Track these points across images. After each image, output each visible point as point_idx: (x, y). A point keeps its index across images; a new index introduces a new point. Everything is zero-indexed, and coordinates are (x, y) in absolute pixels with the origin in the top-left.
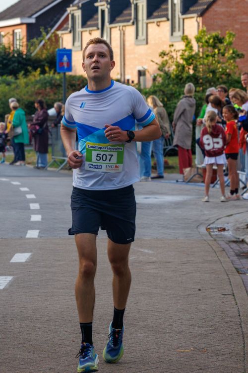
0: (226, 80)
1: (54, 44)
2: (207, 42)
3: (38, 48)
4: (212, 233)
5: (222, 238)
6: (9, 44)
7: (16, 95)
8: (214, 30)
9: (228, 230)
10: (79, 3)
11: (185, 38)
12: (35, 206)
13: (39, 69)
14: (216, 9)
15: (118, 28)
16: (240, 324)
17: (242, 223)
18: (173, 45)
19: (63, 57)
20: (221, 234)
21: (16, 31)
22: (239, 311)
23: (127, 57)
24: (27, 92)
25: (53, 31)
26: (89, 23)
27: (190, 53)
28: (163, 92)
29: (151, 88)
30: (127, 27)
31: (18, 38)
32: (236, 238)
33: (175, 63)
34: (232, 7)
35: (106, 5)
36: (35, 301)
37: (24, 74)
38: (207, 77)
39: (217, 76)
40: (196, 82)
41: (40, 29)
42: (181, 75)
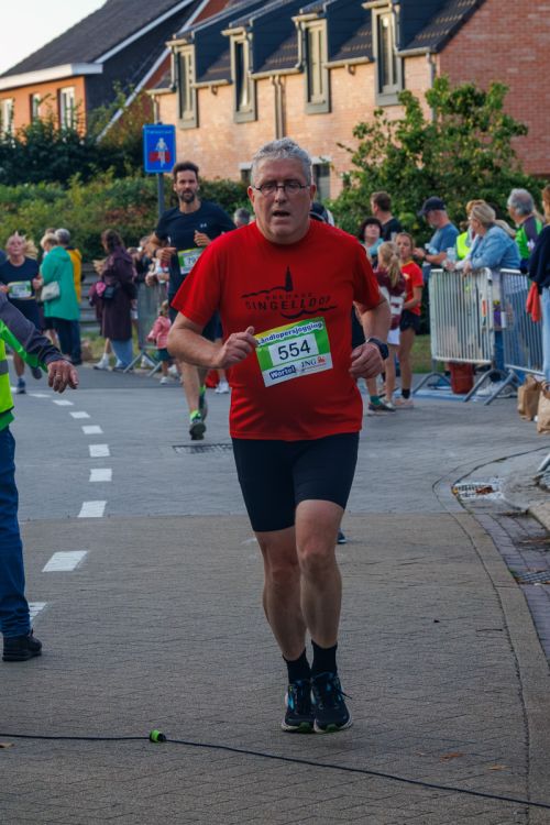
0: (490, 181)
1: (140, 115)
2: (450, 104)
3: (109, 126)
4: (464, 498)
5: (484, 507)
6: (50, 118)
8: (465, 77)
9: (498, 490)
10: (190, 31)
11: (407, 100)
12: (99, 450)
13: (112, 168)
14: (468, 37)
15: (271, 79)
16: (520, 694)
17: (526, 475)
18: (381, 112)
19: (158, 141)
20: (483, 500)
21: (64, 91)
22: (517, 665)
24: (89, 215)
25: (138, 89)
26: (211, 71)
27: (416, 127)
29: (338, 200)
30: (289, 78)
31: (68, 105)
32: (514, 508)
33: (386, 147)
34: (502, 32)
35: (244, 34)
36: (90, 654)
37: (80, 179)
38: (453, 176)
39: (473, 173)
40: (430, 186)
41: (113, 85)
42: (399, 172)
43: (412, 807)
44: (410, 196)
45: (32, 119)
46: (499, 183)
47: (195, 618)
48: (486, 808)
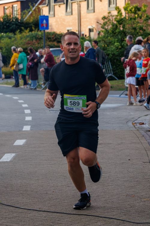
0: (142, 34)
1: (37, 13)
2: (131, 10)
3: (28, 16)
4: (136, 126)
5: (142, 129)
6: (10, 13)
7: (14, 45)
8: (135, 3)
9: (146, 124)
11: (117, 8)
12: (27, 111)
13: (29, 29)
15: (76, 3)
18: (110, 13)
19: (43, 20)
20: (141, 127)
21: (14, 6)
23: (82, 20)
24: (22, 43)
25: (37, 5)
27: (120, 17)
28: (105, 41)
29: (97, 39)
30: (82, 2)
31: (15, 10)
33: (111, 23)
36: (29, 168)
37: (19, 32)
38: (131, 32)
39: (137, 31)
40: (124, 35)
41: (29, 4)
42: (115, 31)
43: (125, 210)
44: (118, 38)
45: (4, 14)
46: (145, 34)
47: (59, 158)
48: (146, 210)
